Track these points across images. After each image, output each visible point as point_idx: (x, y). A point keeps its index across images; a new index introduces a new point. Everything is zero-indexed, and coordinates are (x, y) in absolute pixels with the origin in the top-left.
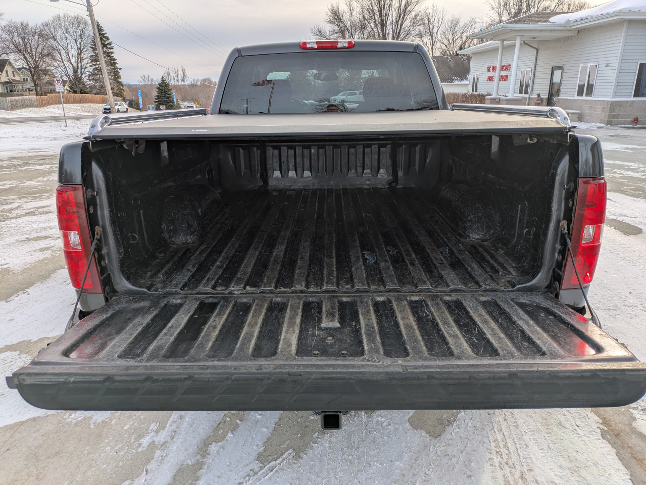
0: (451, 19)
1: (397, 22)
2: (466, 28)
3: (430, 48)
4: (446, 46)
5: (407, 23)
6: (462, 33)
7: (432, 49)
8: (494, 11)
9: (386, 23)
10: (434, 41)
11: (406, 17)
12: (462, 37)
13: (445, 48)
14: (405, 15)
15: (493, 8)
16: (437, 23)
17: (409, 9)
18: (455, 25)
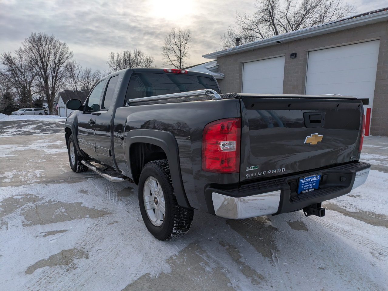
0: (85, 70)
1: (54, 68)
2: (95, 76)
3: (74, 84)
4: (84, 84)
5: (62, 69)
6: (93, 78)
7: (76, 86)
8: (112, 68)
9: (47, 68)
10: (76, 82)
11: (60, 65)
12: (94, 81)
13: (84, 86)
14: (59, 64)
15: (111, 67)
16: (77, 72)
17: (61, 61)
18: (88, 73)
